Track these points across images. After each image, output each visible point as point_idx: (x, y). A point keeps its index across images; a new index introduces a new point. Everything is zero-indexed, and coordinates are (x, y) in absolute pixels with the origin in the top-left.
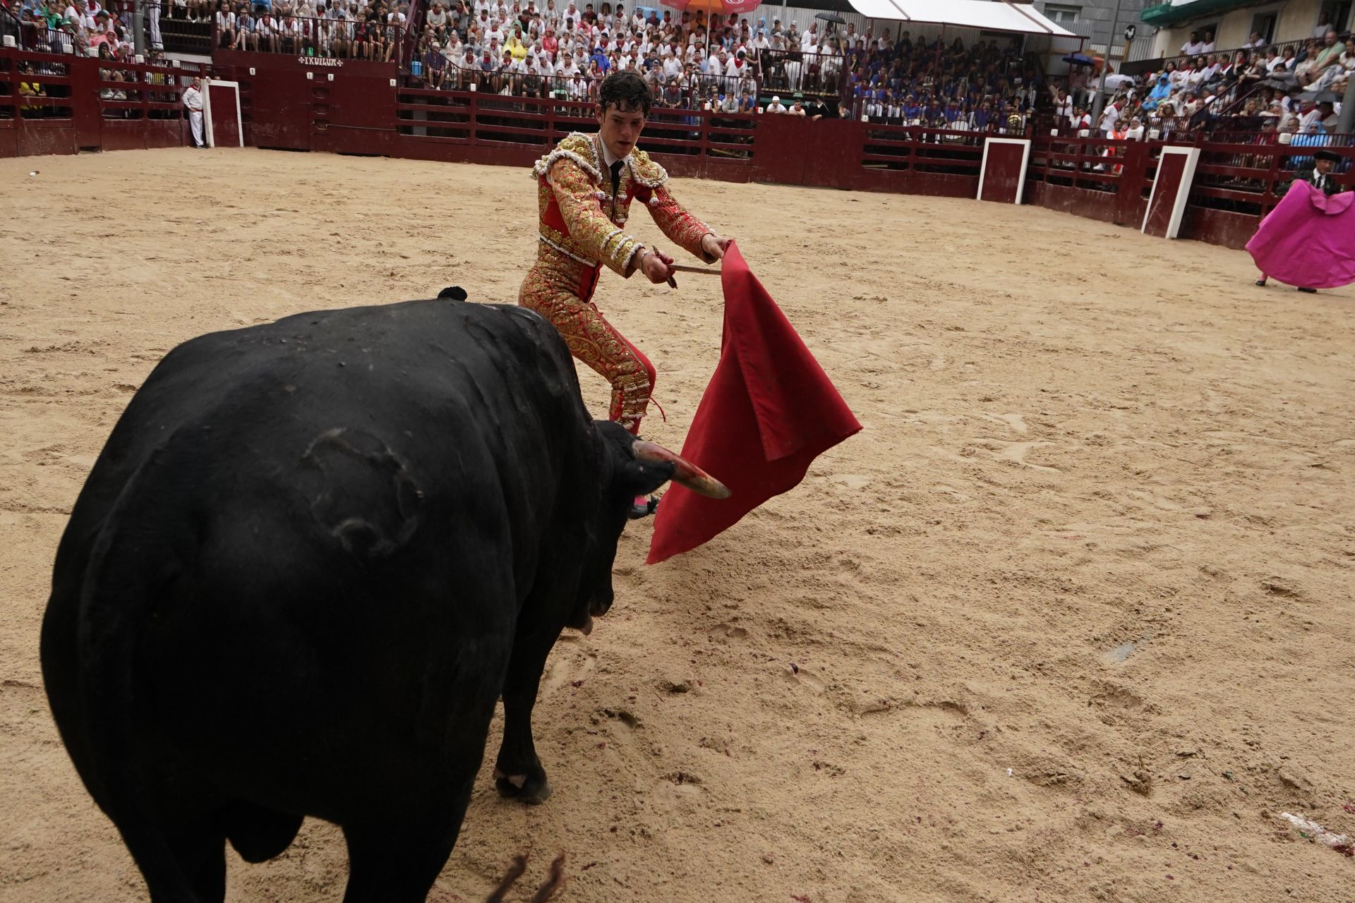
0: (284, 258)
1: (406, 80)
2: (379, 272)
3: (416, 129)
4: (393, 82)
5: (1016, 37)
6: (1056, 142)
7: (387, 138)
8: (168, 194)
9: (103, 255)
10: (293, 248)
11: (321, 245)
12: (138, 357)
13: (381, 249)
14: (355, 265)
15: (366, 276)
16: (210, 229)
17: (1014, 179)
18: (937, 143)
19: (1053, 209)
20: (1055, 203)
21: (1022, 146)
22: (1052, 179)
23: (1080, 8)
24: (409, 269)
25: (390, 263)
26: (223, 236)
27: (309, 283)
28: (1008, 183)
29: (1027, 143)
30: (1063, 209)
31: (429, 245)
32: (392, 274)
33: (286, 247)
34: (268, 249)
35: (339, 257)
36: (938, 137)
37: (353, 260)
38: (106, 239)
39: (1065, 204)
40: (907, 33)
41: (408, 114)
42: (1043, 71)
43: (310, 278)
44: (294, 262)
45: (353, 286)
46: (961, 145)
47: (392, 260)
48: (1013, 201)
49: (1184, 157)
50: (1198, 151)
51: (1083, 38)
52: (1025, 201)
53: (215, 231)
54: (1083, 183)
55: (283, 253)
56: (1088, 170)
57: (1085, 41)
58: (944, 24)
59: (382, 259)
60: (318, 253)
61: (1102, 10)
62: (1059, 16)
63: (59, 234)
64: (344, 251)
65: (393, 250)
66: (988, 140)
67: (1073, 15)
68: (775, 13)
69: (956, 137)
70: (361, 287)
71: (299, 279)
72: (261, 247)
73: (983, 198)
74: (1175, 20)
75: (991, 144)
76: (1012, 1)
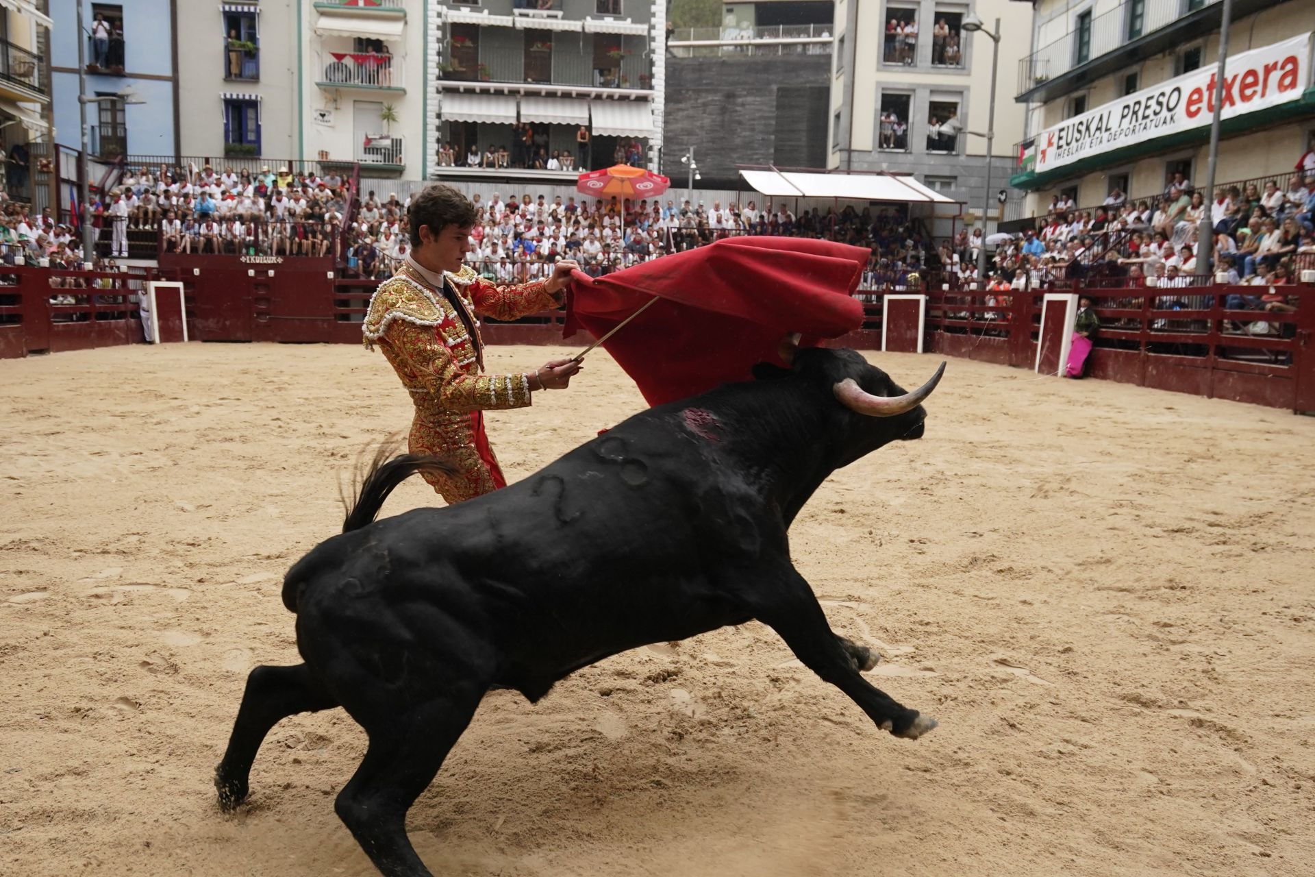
0: (227, 445)
1: (342, 272)
2: (320, 453)
3: (353, 316)
4: (330, 275)
5: (902, 206)
6: (949, 295)
7: (325, 326)
8: (114, 390)
9: (47, 452)
10: (236, 435)
11: (263, 430)
12: (81, 551)
13: (321, 431)
14: (296, 447)
15: (307, 458)
16: (154, 421)
17: (914, 331)
19: (953, 355)
20: (954, 350)
21: (918, 301)
22: (948, 329)
23: (955, 178)
24: (349, 448)
25: (330, 444)
26: (167, 428)
27: (252, 467)
28: (909, 334)
29: (922, 298)
30: (961, 355)
31: (367, 424)
32: (333, 454)
33: (229, 434)
34: (212, 437)
35: (281, 441)
37: (295, 443)
38: (52, 437)
39: (963, 350)
41: (345, 303)
42: (929, 233)
43: (253, 463)
44: (236, 448)
45: (295, 468)
47: (332, 441)
48: (915, 350)
49: (1064, 303)
50: (1076, 296)
51: (961, 204)
52: (927, 349)
53: (159, 423)
54: (977, 331)
55: (226, 440)
57: (964, 206)
58: (836, 198)
59: (323, 440)
60: (260, 438)
61: (975, 179)
62: (938, 186)
63: (5, 435)
64: (285, 435)
65: (333, 431)
66: (887, 297)
67: (949, 184)
68: (682, 195)
70: (302, 468)
71: (242, 464)
72: (204, 436)
73: (887, 349)
74: (1040, 184)
75: (890, 301)
76: (894, 175)
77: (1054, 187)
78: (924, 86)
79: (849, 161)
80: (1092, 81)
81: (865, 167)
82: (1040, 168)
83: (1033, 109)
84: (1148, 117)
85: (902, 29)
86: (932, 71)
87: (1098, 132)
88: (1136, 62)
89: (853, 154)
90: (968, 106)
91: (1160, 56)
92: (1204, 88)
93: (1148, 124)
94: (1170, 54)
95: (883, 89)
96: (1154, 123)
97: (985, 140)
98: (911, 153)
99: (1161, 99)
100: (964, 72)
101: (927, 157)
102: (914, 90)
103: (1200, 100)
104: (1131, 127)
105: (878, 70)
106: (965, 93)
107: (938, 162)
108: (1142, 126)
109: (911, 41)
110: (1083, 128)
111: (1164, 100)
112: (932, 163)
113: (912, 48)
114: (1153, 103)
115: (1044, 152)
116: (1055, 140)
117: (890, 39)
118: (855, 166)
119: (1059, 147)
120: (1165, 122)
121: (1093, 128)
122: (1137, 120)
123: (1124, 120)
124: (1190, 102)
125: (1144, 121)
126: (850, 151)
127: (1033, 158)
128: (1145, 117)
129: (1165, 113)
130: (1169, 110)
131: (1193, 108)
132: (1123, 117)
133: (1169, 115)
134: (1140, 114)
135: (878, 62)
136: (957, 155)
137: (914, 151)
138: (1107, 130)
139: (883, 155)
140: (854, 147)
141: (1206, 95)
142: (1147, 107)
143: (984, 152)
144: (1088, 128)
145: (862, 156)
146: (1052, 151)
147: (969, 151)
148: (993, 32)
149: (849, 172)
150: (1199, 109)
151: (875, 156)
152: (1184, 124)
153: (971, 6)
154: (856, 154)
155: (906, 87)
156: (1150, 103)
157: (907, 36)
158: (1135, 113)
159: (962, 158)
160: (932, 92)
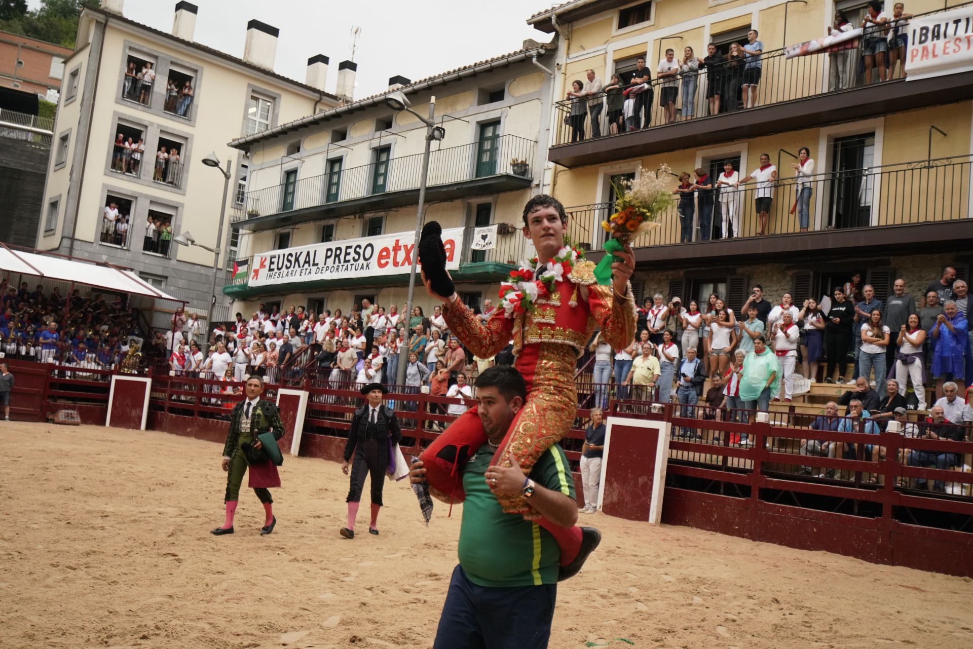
5: (122, 295)
6: (174, 380)
17: (138, 410)
18: (67, 378)
19: (177, 434)
20: (177, 429)
21: (145, 384)
22: (172, 410)
23: (166, 278)
28: (134, 413)
29: (148, 381)
30: (188, 435)
36: (68, 373)
39: (189, 430)
40: (25, 284)
42: (148, 324)
46: (90, 381)
48: (138, 427)
49: (298, 397)
50: (307, 393)
52: (150, 426)
54: (203, 414)
56: (205, 404)
61: (183, 281)
62: (150, 281)
66: (115, 378)
67: (160, 282)
69: (88, 374)
73: (111, 424)
74: (247, 295)
75: (117, 381)
76: (120, 268)
77: (259, 299)
78: (146, 196)
79: (71, 248)
80: (297, 223)
81: (86, 256)
82: (252, 283)
83: (243, 235)
84: (349, 261)
85: (130, 145)
86: (154, 185)
87: (306, 266)
88: (334, 217)
89: (75, 242)
90: (181, 220)
91: (352, 217)
92: (391, 249)
93: (350, 267)
94: (359, 218)
95: (109, 191)
96: (354, 266)
97: (213, 254)
98: (128, 250)
99: (358, 249)
100: (180, 191)
101: (142, 256)
102: (136, 198)
103: (388, 256)
104: (335, 266)
105: (105, 174)
106: (180, 208)
107: (153, 262)
108: (344, 267)
109: (137, 156)
110: (293, 259)
111: (361, 251)
112: (147, 262)
113: (137, 162)
114: (351, 251)
115: (256, 272)
116: (267, 263)
117: (118, 150)
118: (76, 253)
119: (271, 270)
120: (362, 268)
121: (302, 260)
122: (340, 262)
123: (328, 260)
124: (380, 257)
125: (346, 264)
126: (73, 239)
127: (246, 274)
128: (345, 261)
129: (361, 261)
130: (365, 259)
131: (383, 261)
132: (327, 257)
133: (365, 263)
134: (342, 257)
135: (106, 168)
136: (170, 259)
137: (131, 249)
138: (314, 265)
139: (103, 249)
140: (76, 237)
141: (392, 254)
142: (347, 254)
143: (212, 265)
144: (297, 260)
145: (84, 245)
146: (264, 272)
147: (178, 258)
148: (225, 171)
149: (70, 258)
150: (387, 263)
151: (97, 247)
152: (375, 271)
153: (189, 140)
154: (79, 242)
155: (129, 193)
156: (349, 251)
157: (134, 151)
158: (337, 256)
159: (174, 262)
160: (151, 202)
